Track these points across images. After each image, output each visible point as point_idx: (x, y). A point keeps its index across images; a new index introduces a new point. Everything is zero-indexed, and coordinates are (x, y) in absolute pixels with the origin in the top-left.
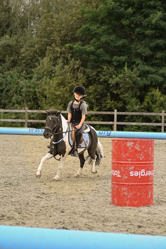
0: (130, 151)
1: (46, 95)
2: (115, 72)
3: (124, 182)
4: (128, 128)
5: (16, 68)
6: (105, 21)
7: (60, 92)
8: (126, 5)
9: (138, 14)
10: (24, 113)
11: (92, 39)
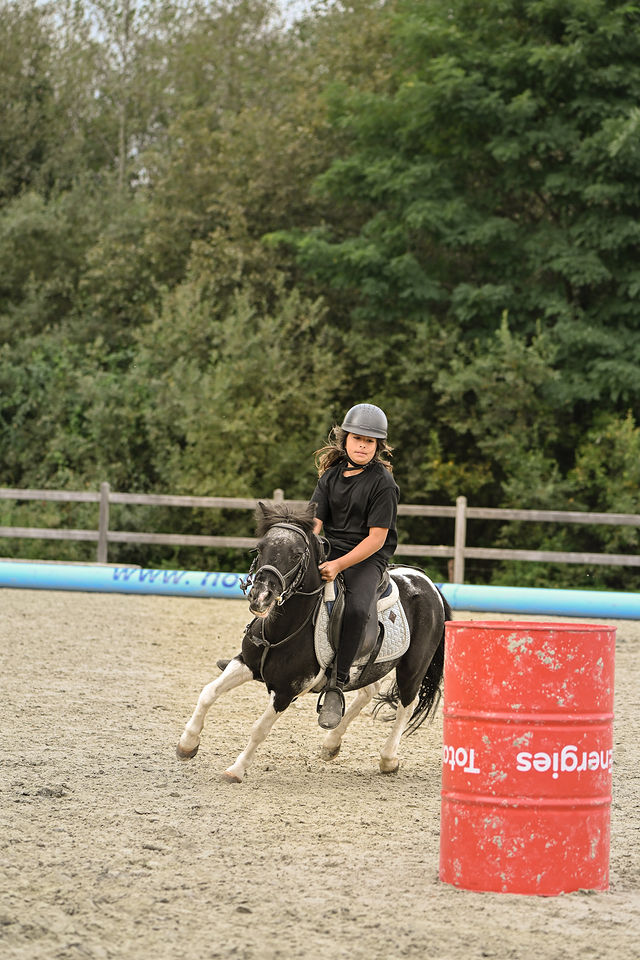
0: (517, 670)
1: (182, 433)
2: (461, 346)
3: (495, 796)
4: (510, 571)
5: (64, 323)
6: (422, 146)
7: (241, 423)
8: (509, 84)
9: (557, 119)
10: (95, 507)
11: (369, 215)
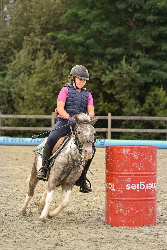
2: (109, 67)
3: (120, 197)
4: (125, 136)
6: (95, 5)
11: (79, 27)
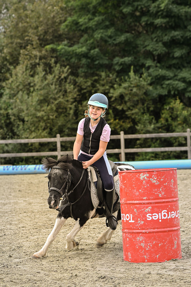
0: (144, 186)
1: (23, 117)
2: (117, 80)
3: (140, 230)
4: (141, 156)
7: (43, 113)
11: (82, 36)
